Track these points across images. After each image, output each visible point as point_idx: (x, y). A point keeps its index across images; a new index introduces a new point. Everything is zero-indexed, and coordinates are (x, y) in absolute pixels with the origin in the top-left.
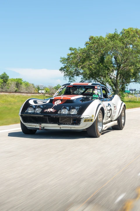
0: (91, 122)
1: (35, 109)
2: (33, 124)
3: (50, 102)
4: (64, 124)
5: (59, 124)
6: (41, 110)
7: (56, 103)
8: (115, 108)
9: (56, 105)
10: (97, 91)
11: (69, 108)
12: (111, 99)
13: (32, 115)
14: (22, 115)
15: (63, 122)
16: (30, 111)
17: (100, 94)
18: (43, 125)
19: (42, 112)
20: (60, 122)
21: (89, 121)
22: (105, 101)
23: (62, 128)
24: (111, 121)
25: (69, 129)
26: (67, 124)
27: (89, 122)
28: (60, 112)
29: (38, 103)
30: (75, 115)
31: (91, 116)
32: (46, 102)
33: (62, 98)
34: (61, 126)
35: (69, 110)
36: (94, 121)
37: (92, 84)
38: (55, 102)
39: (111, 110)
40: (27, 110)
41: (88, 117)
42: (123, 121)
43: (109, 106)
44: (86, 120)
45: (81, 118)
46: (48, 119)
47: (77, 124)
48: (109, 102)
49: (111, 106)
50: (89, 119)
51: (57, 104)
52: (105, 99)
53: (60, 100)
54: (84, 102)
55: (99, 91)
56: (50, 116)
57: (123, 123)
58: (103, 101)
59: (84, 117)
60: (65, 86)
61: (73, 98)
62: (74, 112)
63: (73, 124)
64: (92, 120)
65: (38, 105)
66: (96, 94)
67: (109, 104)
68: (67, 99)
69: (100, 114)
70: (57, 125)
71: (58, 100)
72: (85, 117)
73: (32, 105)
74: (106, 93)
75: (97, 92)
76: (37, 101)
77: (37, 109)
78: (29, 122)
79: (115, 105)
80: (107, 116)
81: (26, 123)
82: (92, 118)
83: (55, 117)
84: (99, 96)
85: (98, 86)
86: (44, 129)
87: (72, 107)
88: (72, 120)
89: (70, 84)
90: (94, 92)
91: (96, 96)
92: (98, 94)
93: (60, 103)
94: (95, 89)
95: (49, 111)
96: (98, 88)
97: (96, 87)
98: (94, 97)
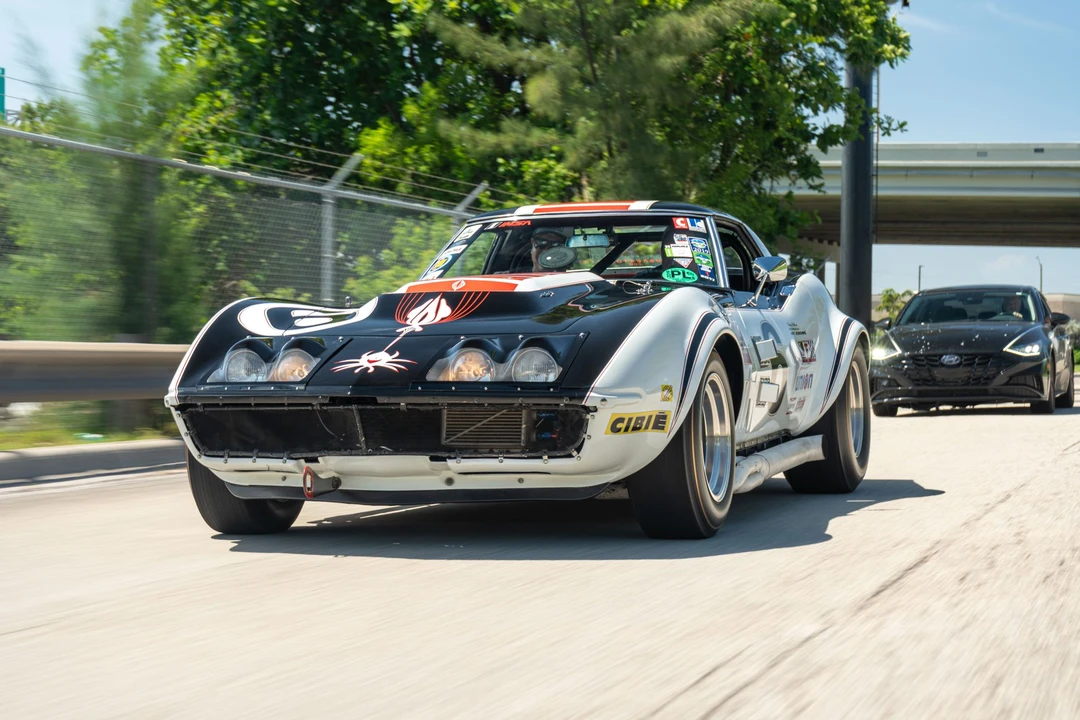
0: (658, 434)
1: (270, 359)
2: (262, 463)
3: (377, 314)
4: (474, 452)
5: (439, 452)
6: (315, 362)
7: (419, 318)
8: (808, 355)
9: (421, 329)
10: (687, 243)
11: (503, 345)
12: (778, 296)
13: (253, 402)
14: (189, 401)
15: (465, 438)
16: (235, 368)
18: (330, 465)
20: (444, 442)
21: (638, 424)
22: (741, 306)
23: (456, 478)
24: (784, 437)
25: (510, 484)
26: (491, 451)
27: (640, 434)
28: (444, 369)
29: (298, 323)
30: (544, 386)
32: (354, 314)
33: (455, 288)
34: (453, 465)
35: (503, 359)
37: (655, 206)
39: (780, 362)
40: (217, 366)
43: (766, 338)
45: (588, 410)
46: (362, 421)
47: (563, 448)
48: (770, 314)
49: (778, 340)
50: (638, 411)
51: (424, 322)
52: (741, 296)
53: (445, 296)
55: (700, 244)
56: (373, 401)
58: (727, 304)
59: (604, 403)
60: (485, 225)
63: (534, 450)
64: (660, 422)
65: (298, 336)
66: (685, 263)
67: (767, 328)
68: (490, 291)
69: (713, 383)
70: (422, 461)
71: (433, 295)
72: (613, 399)
73: (253, 335)
75: (688, 252)
76: (295, 314)
77: (287, 361)
78: (238, 450)
79: (804, 333)
80: (760, 404)
81: (215, 453)
82: (662, 409)
83: (407, 404)
84: (704, 273)
85: (689, 217)
86: (342, 491)
87: (520, 336)
88: (524, 426)
89: (516, 213)
90: (672, 251)
91: (679, 273)
92: (697, 261)
93: (443, 319)
94: (676, 237)
95: (368, 369)
96: (693, 224)
97: (682, 222)
98: (671, 280)
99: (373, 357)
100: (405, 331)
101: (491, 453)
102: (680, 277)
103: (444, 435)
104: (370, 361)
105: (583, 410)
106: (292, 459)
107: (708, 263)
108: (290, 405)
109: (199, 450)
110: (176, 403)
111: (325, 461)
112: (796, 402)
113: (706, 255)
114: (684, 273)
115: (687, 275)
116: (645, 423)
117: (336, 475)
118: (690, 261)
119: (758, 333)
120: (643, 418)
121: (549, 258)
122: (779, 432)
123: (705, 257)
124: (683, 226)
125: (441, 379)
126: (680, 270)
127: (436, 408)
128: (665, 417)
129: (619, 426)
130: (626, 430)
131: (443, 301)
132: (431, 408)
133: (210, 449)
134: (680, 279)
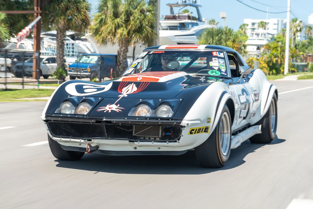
0: (206, 134)
1: (76, 105)
2: (72, 140)
3: (112, 89)
4: (144, 140)
5: (133, 139)
6: (91, 108)
7: (126, 91)
8: (257, 98)
9: (126, 96)
10: (217, 61)
11: (154, 103)
12: (247, 78)
13: (70, 120)
14: (49, 118)
15: (141, 134)
16: (66, 109)
17: (223, 70)
20: (134, 135)
21: (199, 131)
22: (235, 83)
23: (138, 147)
24: (249, 126)
25: (156, 149)
27: (200, 134)
29: (86, 91)
30: (168, 119)
31: (204, 119)
32: (104, 88)
33: (138, 80)
34: (137, 144)
35: (154, 109)
36: (211, 131)
37: (207, 47)
38: (124, 90)
40: (59, 107)
41: (199, 122)
43: (243, 95)
45: (182, 127)
46: (107, 129)
47: (173, 139)
48: (244, 86)
49: (247, 95)
50: (199, 127)
51: (128, 93)
52: (235, 79)
53: (135, 83)
54: (189, 88)
55: (222, 61)
56: (110, 122)
58: (230, 84)
59: (188, 124)
60: (149, 52)
61: (164, 78)
63: (163, 139)
64: (206, 130)
65: (85, 96)
67: (243, 91)
68: (150, 82)
69: (225, 115)
70: (127, 142)
71: (131, 83)
72: (191, 123)
73: (71, 96)
74: (237, 67)
75: (217, 64)
76: (84, 87)
77: (82, 107)
78: (65, 136)
79: (256, 91)
80: (240, 117)
81: (58, 136)
82: (207, 126)
83: (122, 124)
84: (222, 72)
85: (219, 52)
86: (99, 150)
87: (160, 100)
88: (160, 131)
89: (159, 48)
90: (211, 64)
91: (214, 72)
92: (220, 68)
93: (134, 92)
94: (213, 59)
95: (109, 111)
96: (219, 54)
97: (216, 53)
98: (211, 74)
99: (111, 106)
100: (121, 96)
102: (215, 73)
103: (134, 132)
104: (110, 108)
105: (180, 127)
106: (83, 140)
107: (224, 68)
108: (82, 122)
109: (52, 135)
110: (45, 119)
111: (94, 141)
112: (252, 114)
113: (223, 65)
114: (216, 72)
115: (217, 73)
116: (201, 130)
117: (97, 145)
118: (218, 68)
119: (241, 93)
120: (200, 129)
121: (170, 65)
122: (246, 125)
123: (223, 66)
124: (216, 55)
125: (133, 115)
126: (214, 71)
127: (131, 125)
128: (208, 128)
129: (192, 132)
130: (195, 133)
131: (134, 85)
132: (130, 125)
133: (56, 135)
134: (214, 74)
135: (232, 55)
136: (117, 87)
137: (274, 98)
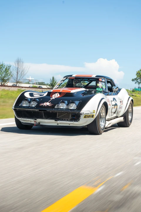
0: (92, 118)
1: (30, 102)
2: (27, 119)
3: (47, 95)
4: (62, 120)
5: (56, 119)
6: (37, 103)
9: (54, 99)
10: (101, 83)
11: (68, 102)
12: (117, 93)
13: (26, 109)
14: (16, 109)
15: (61, 117)
16: (25, 104)
17: (104, 88)
18: (39, 120)
19: (38, 106)
21: (89, 116)
22: (110, 95)
23: (59, 124)
24: (117, 117)
25: (68, 125)
27: (89, 118)
28: (58, 106)
29: (34, 96)
30: (74, 110)
31: (92, 111)
32: (43, 95)
33: (61, 91)
34: (59, 122)
35: (67, 105)
36: (95, 117)
37: (96, 76)
38: (53, 96)
39: (116, 105)
40: (21, 103)
41: (89, 112)
42: (130, 117)
43: (114, 101)
44: (86, 116)
45: (81, 114)
46: (44, 114)
47: (77, 120)
48: (115, 97)
49: (116, 101)
50: (89, 115)
51: (55, 97)
52: (110, 93)
53: (59, 93)
54: (85, 96)
55: (104, 84)
56: (46, 111)
57: (130, 119)
58: (107, 95)
59: (83, 113)
60: (67, 78)
61: (74, 91)
62: (73, 106)
63: (71, 120)
64: (93, 116)
66: (101, 87)
68: (66, 92)
69: (102, 109)
70: (53, 121)
71: (57, 92)
72: (85, 112)
73: (27, 98)
74: (112, 87)
75: (101, 85)
76: (34, 94)
77: (32, 103)
78: (24, 117)
79: (121, 99)
82: (93, 114)
83: (51, 112)
84: (104, 89)
86: (40, 125)
87: (71, 101)
88: (70, 116)
89: (72, 76)
90: (98, 85)
93: (58, 97)
94: (99, 82)
96: (103, 80)
98: (98, 90)
99: (46, 103)
100: (52, 99)
101: (65, 120)
103: (57, 116)
106: (32, 119)
108: (32, 110)
109: (17, 116)
110: (14, 109)
112: (119, 111)
115: (101, 89)
117: (39, 122)
119: (112, 100)
122: (116, 116)
123: (104, 86)
124: (101, 80)
125: (57, 108)
126: (99, 88)
127: (56, 112)
133: (19, 117)
134: (99, 90)
135: (110, 81)
136: (50, 94)
137: (130, 103)
